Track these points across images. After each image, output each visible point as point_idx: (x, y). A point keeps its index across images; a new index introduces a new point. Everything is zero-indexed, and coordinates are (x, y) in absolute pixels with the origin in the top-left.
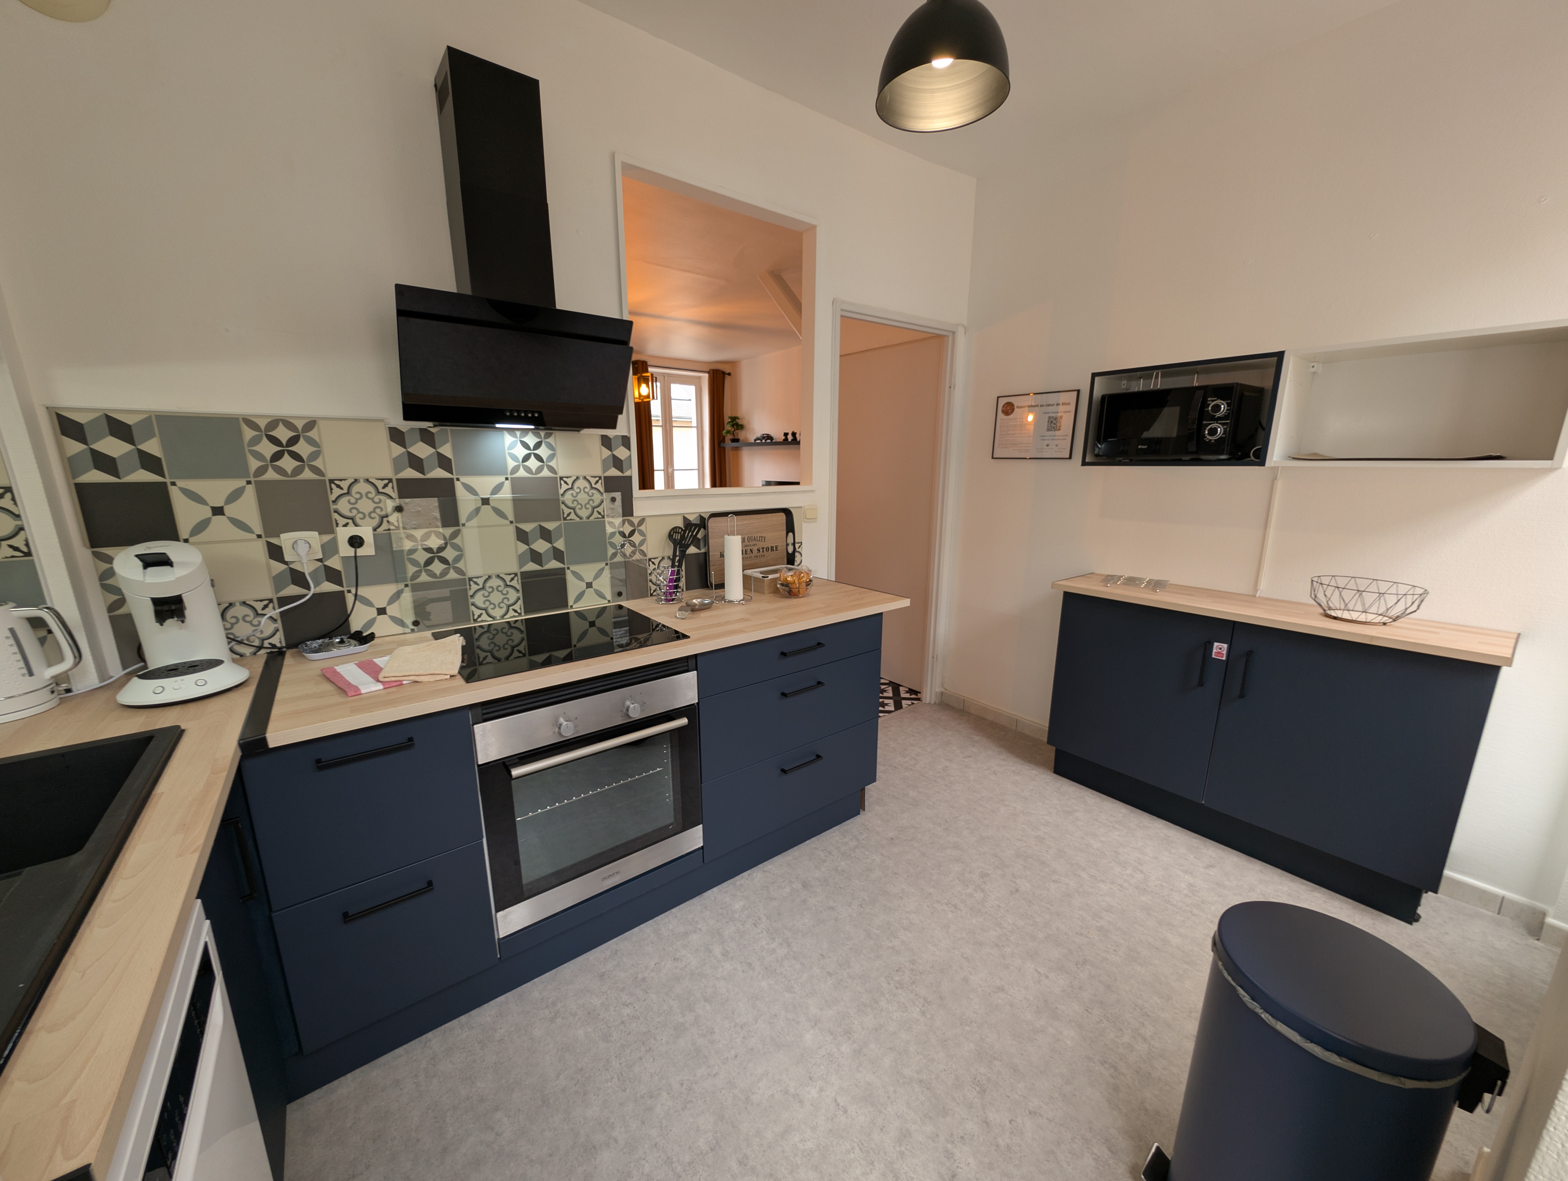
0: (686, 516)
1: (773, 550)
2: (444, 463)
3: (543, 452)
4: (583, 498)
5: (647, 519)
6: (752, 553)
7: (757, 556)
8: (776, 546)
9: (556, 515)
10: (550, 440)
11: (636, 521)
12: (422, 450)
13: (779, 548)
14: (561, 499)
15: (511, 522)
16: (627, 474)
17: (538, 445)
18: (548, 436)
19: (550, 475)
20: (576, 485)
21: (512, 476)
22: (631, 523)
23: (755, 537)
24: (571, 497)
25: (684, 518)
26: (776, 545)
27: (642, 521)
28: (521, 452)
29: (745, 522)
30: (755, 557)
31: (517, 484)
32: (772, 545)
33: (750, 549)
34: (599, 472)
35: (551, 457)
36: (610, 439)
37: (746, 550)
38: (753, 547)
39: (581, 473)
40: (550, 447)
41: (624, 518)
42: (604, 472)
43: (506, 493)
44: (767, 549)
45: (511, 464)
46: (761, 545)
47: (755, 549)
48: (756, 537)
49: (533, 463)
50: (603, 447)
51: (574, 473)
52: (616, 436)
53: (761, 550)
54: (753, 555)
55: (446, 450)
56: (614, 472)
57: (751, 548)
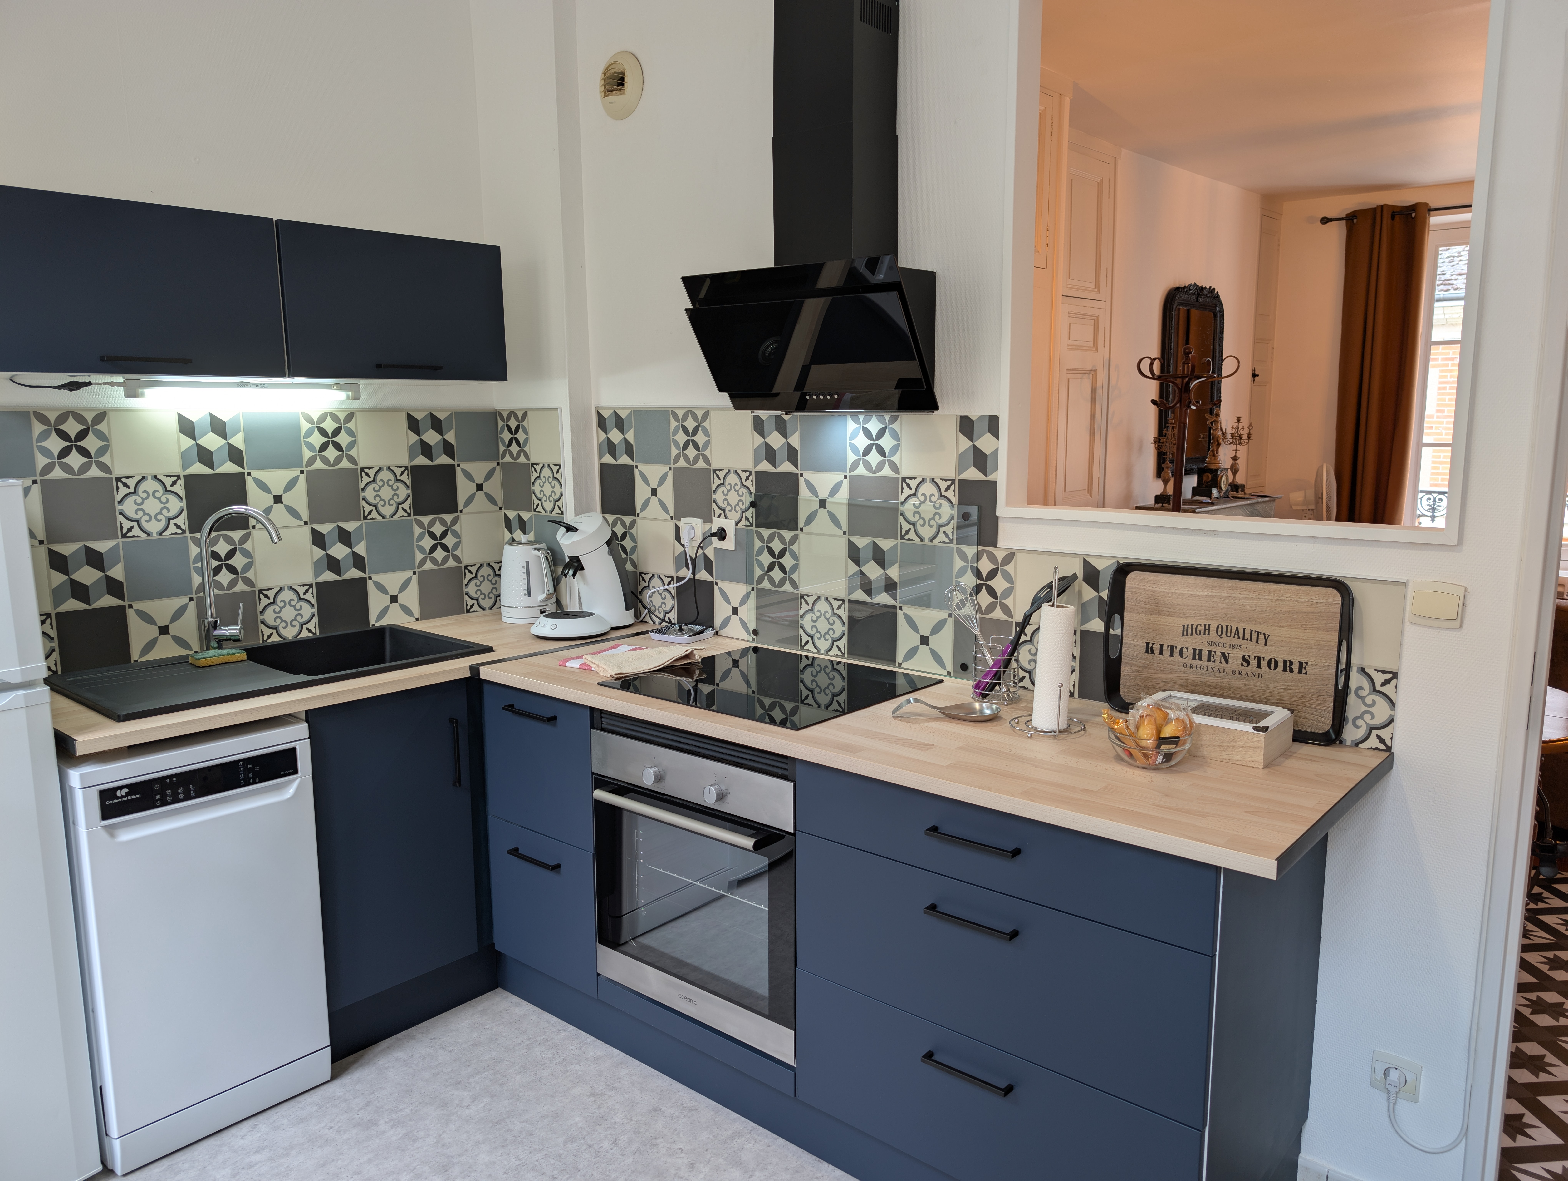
0: (1090, 560)
1: (1291, 671)
2: (792, 455)
3: (886, 442)
4: (927, 509)
5: (1019, 556)
6: (1227, 662)
7: (1240, 673)
8: (1301, 664)
9: (893, 531)
10: (896, 426)
11: (1000, 555)
12: (776, 440)
13: (1309, 669)
14: (901, 508)
15: (845, 533)
16: (991, 478)
17: (881, 433)
18: (893, 420)
19: (892, 474)
20: (922, 490)
21: (851, 474)
22: (992, 558)
23: (1237, 629)
24: (912, 507)
25: (1085, 561)
26: (1303, 660)
27: (1010, 557)
28: (862, 442)
29: (1215, 593)
30: (1234, 672)
31: (855, 483)
32: (1288, 658)
33: (1223, 654)
34: (952, 474)
35: (895, 449)
36: (973, 421)
37: (1210, 652)
38: (1230, 651)
39: (928, 474)
40: (896, 436)
41: (980, 548)
42: (960, 473)
43: (843, 495)
44: (1273, 664)
45: (852, 458)
46: (1253, 649)
47: (1236, 656)
48: (1241, 631)
49: (874, 458)
50: (961, 436)
51: (920, 473)
52: (981, 416)
53: (1254, 663)
54: (1229, 668)
55: (795, 440)
56: (973, 474)
57: (1226, 651)
